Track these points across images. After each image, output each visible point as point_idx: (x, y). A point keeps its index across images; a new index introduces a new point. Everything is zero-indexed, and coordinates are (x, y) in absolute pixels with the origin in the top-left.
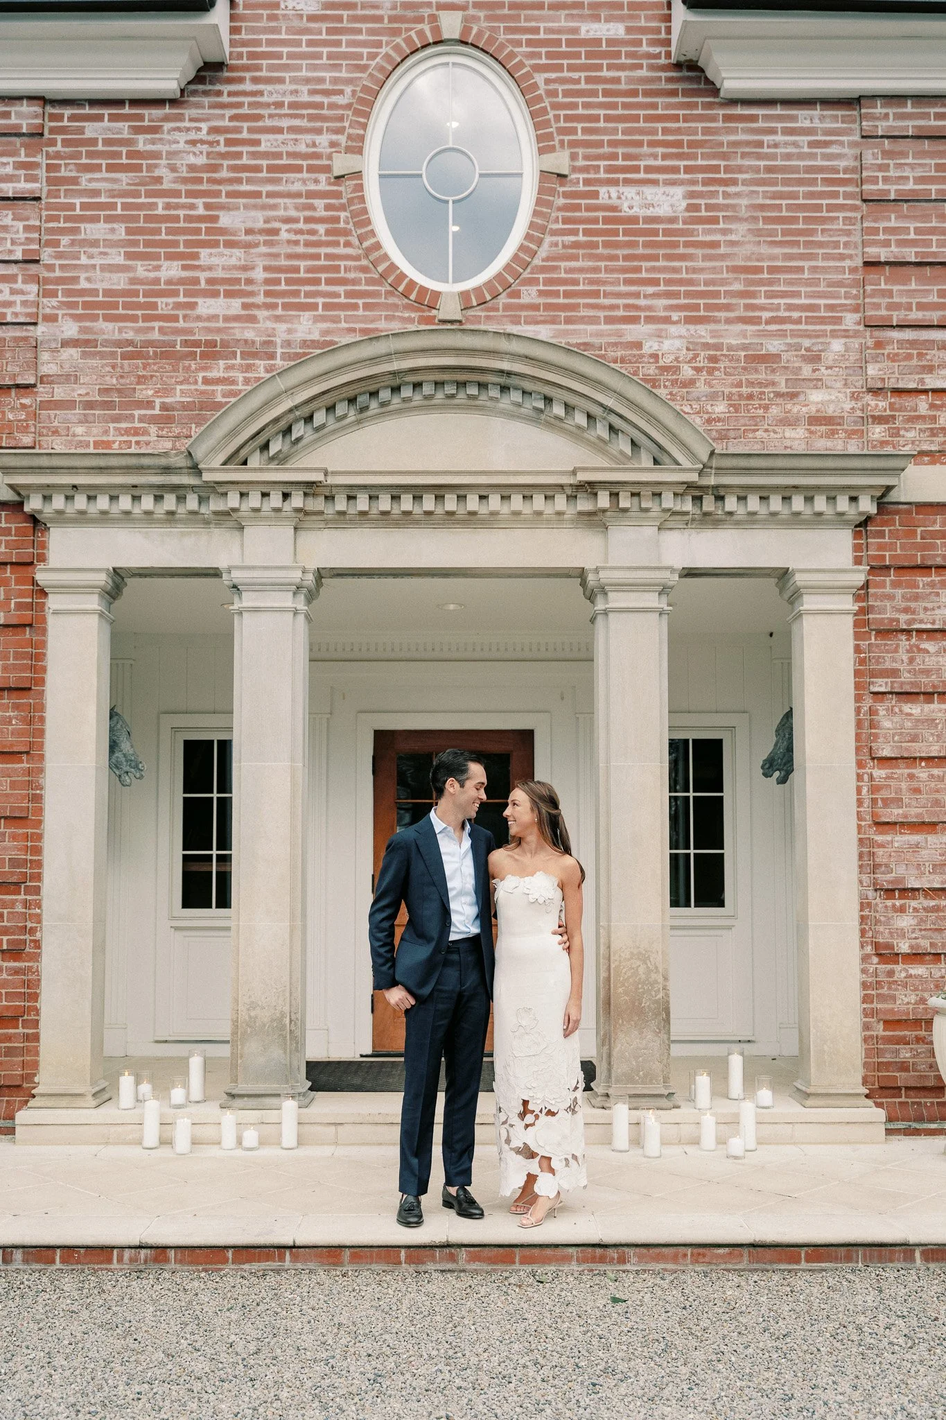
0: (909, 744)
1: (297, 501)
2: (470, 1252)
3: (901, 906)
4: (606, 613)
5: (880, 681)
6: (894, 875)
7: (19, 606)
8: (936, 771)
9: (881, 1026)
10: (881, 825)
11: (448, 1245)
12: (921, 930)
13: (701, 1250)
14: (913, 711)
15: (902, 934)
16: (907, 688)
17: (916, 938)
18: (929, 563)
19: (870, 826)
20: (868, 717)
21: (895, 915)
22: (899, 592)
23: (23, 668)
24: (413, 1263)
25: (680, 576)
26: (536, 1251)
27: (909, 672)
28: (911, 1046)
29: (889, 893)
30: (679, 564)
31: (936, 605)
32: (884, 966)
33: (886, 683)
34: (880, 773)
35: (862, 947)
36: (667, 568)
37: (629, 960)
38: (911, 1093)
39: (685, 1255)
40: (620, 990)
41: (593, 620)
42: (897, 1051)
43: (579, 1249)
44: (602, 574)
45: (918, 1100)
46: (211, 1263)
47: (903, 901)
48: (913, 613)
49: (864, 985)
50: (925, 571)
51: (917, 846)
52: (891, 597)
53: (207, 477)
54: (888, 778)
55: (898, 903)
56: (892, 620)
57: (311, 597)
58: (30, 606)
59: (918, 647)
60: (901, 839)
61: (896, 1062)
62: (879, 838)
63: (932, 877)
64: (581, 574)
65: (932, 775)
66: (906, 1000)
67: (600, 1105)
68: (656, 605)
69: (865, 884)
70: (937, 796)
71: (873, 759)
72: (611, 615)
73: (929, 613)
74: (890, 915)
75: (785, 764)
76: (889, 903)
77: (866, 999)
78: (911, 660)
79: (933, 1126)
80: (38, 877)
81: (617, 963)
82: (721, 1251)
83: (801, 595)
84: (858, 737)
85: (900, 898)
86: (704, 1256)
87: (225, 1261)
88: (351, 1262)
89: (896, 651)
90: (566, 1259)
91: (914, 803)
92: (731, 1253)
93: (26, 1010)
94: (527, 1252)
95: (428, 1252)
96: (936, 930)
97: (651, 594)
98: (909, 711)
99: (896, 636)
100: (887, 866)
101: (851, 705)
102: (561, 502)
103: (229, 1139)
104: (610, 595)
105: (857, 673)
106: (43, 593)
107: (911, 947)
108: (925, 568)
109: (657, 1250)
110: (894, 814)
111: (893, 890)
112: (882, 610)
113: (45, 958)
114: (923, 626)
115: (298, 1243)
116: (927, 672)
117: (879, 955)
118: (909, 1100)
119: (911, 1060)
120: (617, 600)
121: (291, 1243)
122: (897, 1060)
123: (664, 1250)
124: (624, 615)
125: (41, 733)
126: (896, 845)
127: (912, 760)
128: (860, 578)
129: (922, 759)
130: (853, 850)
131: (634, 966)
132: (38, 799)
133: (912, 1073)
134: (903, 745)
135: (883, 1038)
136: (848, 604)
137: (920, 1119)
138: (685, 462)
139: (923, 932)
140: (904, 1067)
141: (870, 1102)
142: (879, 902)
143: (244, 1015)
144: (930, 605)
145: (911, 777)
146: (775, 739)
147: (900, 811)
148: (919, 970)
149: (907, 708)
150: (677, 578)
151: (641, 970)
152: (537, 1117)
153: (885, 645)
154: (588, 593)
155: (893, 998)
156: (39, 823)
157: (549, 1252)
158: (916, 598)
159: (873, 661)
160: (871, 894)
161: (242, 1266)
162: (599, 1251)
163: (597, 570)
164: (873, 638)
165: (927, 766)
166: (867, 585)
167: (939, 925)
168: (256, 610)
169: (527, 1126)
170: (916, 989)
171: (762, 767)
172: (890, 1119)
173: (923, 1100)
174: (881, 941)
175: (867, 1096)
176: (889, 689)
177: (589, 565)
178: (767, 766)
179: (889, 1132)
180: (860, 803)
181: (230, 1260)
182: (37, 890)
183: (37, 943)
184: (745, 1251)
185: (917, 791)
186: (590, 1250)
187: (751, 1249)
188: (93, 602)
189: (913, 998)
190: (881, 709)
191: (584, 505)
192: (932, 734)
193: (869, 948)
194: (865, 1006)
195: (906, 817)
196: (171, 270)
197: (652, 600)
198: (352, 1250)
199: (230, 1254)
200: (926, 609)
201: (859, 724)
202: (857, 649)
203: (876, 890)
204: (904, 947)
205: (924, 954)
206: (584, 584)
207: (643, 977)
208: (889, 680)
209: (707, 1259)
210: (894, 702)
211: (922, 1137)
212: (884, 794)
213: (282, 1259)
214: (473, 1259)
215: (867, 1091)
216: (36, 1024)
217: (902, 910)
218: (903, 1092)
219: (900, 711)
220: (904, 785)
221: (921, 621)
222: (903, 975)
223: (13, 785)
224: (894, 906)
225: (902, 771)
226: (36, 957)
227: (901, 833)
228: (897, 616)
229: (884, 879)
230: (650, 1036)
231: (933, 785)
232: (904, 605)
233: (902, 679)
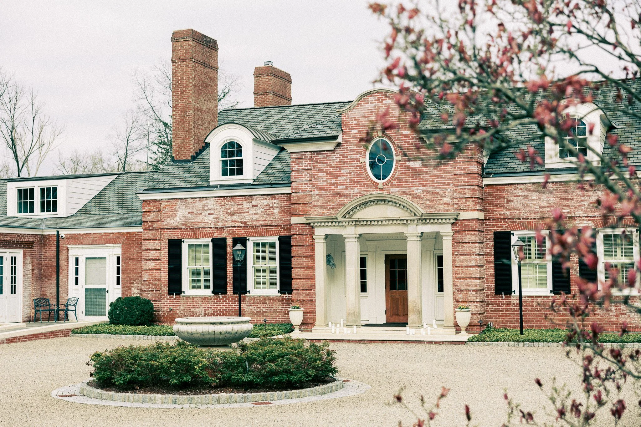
0: (462, 263)
1: (354, 223)
4: (408, 240)
5: (456, 252)
6: (459, 287)
7: (310, 242)
8: (466, 268)
10: (457, 278)
12: (464, 297)
15: (460, 298)
16: (461, 253)
19: (454, 278)
20: (455, 258)
22: (460, 235)
23: (311, 252)
29: (458, 290)
32: (457, 303)
33: (458, 252)
34: (456, 269)
40: (410, 308)
44: (407, 234)
48: (462, 239)
49: (454, 307)
51: (463, 282)
52: (458, 237)
53: (339, 220)
54: (458, 269)
57: (359, 238)
58: (312, 242)
59: (463, 245)
60: (460, 281)
62: (456, 281)
63: (466, 287)
64: (403, 234)
70: (467, 273)
71: (455, 266)
73: (465, 239)
74: (458, 294)
78: (462, 248)
80: (315, 288)
81: (410, 303)
83: (442, 237)
84: (453, 262)
85: (460, 291)
89: (459, 246)
91: (463, 274)
93: (313, 311)
99: (459, 244)
100: (458, 285)
101: (452, 256)
102: (398, 222)
103: (345, 332)
105: (453, 250)
106: (314, 239)
108: (465, 231)
110: (459, 276)
112: (457, 239)
113: (316, 302)
114: (464, 242)
116: (465, 250)
117: (456, 301)
120: (409, 238)
124: (411, 241)
125: (315, 263)
127: (462, 266)
128: (452, 234)
129: (464, 266)
130: (452, 283)
132: (314, 275)
134: (460, 264)
136: (451, 238)
138: (418, 215)
142: (457, 292)
143: (348, 312)
145: (462, 269)
149: (461, 257)
150: (420, 234)
153: (457, 245)
156: (315, 279)
158: (463, 237)
159: (455, 248)
160: (455, 291)
164: (455, 244)
166: (454, 234)
167: (467, 296)
168: (349, 242)
172: (456, 331)
177: (404, 232)
179: (456, 333)
180: (453, 274)
182: (315, 290)
183: (315, 300)
188: (322, 241)
190: (457, 257)
191: (402, 222)
192: (466, 261)
195: (461, 276)
196: (334, 181)
197: (415, 238)
201: (453, 260)
202: (453, 246)
204: (461, 300)
210: (459, 256)
212: (457, 273)
216: (315, 313)
217: (460, 293)
220: (461, 271)
223: (310, 273)
225: (460, 268)
226: (315, 302)
228: (459, 240)
229: (457, 288)
231: (466, 271)
233: (461, 251)
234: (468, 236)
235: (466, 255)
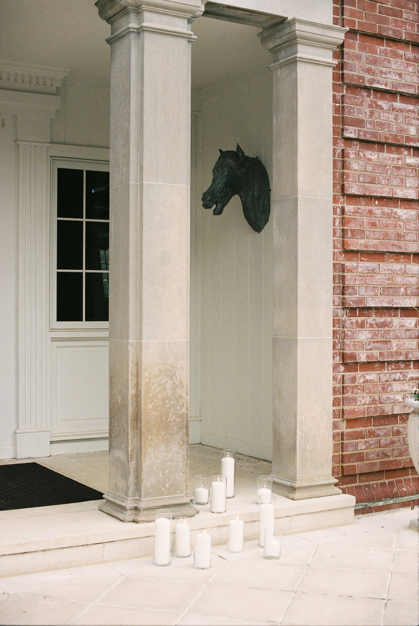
0: (370, 185)
3: (363, 322)
5: (351, 128)
6: (357, 296)
8: (386, 210)
9: (345, 424)
10: (349, 253)
12: (374, 342)
14: (373, 157)
15: (362, 346)
16: (369, 137)
17: (371, 349)
18: (384, 34)
19: (340, 253)
20: (341, 159)
21: (358, 330)
22: (364, 54)
27: (370, 123)
28: (366, 439)
29: (352, 311)
31: (388, 70)
32: (349, 374)
33: (355, 131)
34: (349, 208)
35: (334, 357)
37: (158, 376)
38: (363, 478)
40: (150, 406)
42: (357, 445)
45: (367, 483)
47: (363, 318)
48: (373, 74)
49: (335, 391)
50: (379, 40)
51: (373, 271)
52: (359, 58)
54: (356, 212)
55: (360, 319)
56: (360, 77)
59: (375, 103)
60: (364, 265)
61: (355, 454)
62: (348, 264)
63: (383, 297)
65: (384, 212)
66: (363, 401)
67: (131, 519)
68: (185, 31)
69: (336, 304)
70: (387, 230)
71: (343, 195)
72: (146, 35)
73: (383, 76)
74: (354, 330)
75: (222, 198)
76: (354, 319)
77: (336, 402)
78: (372, 113)
79: (381, 504)
81: (147, 380)
83: (296, 44)
84: (335, 176)
85: (359, 316)
89: (361, 104)
91: (372, 235)
96: (384, 342)
97: (181, 20)
98: (370, 157)
99: (360, 92)
100: (353, 288)
101: (331, 147)
104: (146, 15)
105: (336, 120)
107: (368, 357)
108: (379, 38)
110: (356, 244)
111: (355, 309)
112: (353, 68)
114: (380, 86)
116: (381, 125)
117: (344, 364)
118: (362, 484)
119: (365, 451)
122: (356, 452)
124: (158, 37)
126: (360, 270)
127: (369, 199)
128: (341, 37)
129: (376, 198)
130: (329, 273)
131: (162, 382)
133: (366, 462)
134: (366, 185)
135: (348, 434)
136: (328, 57)
137: (372, 500)
139: (376, 344)
140: (360, 457)
141: (337, 490)
144: (384, 70)
145: (371, 212)
147: (362, 241)
148: (372, 376)
149: (369, 154)
151: (168, 386)
153: (355, 98)
155: (355, 400)
158: (375, 62)
159: (346, 110)
160: (340, 312)
164: (345, 91)
165: (379, 205)
166: (341, 45)
167: (386, 338)
170: (370, 392)
171: (203, 199)
173: (371, 483)
174: (348, 352)
175: (336, 485)
176: (356, 137)
178: (209, 198)
179: (358, 511)
180: (334, 233)
185: (374, 225)
189: (368, 400)
190: (352, 152)
192: (384, 178)
193: (338, 358)
194: (335, 408)
195: (366, 247)
197: (182, 26)
200: (382, 72)
201: (334, 164)
202: (334, 99)
203: (343, 309)
204: (363, 357)
205: (375, 362)
207: (170, 392)
208: (357, 128)
210: (358, 148)
211: (374, 513)
212: (353, 226)
215: (337, 481)
217: (362, 325)
218: (357, 478)
219: (364, 156)
220: (366, 220)
221: (378, 82)
222: (362, 380)
224: (357, 322)
225: (364, 207)
227: (361, 260)
228: (363, 75)
229: (351, 299)
230: (175, 448)
231: (384, 220)
232: (368, 66)
233: (365, 129)
234: (396, 64)
235: (381, 145)
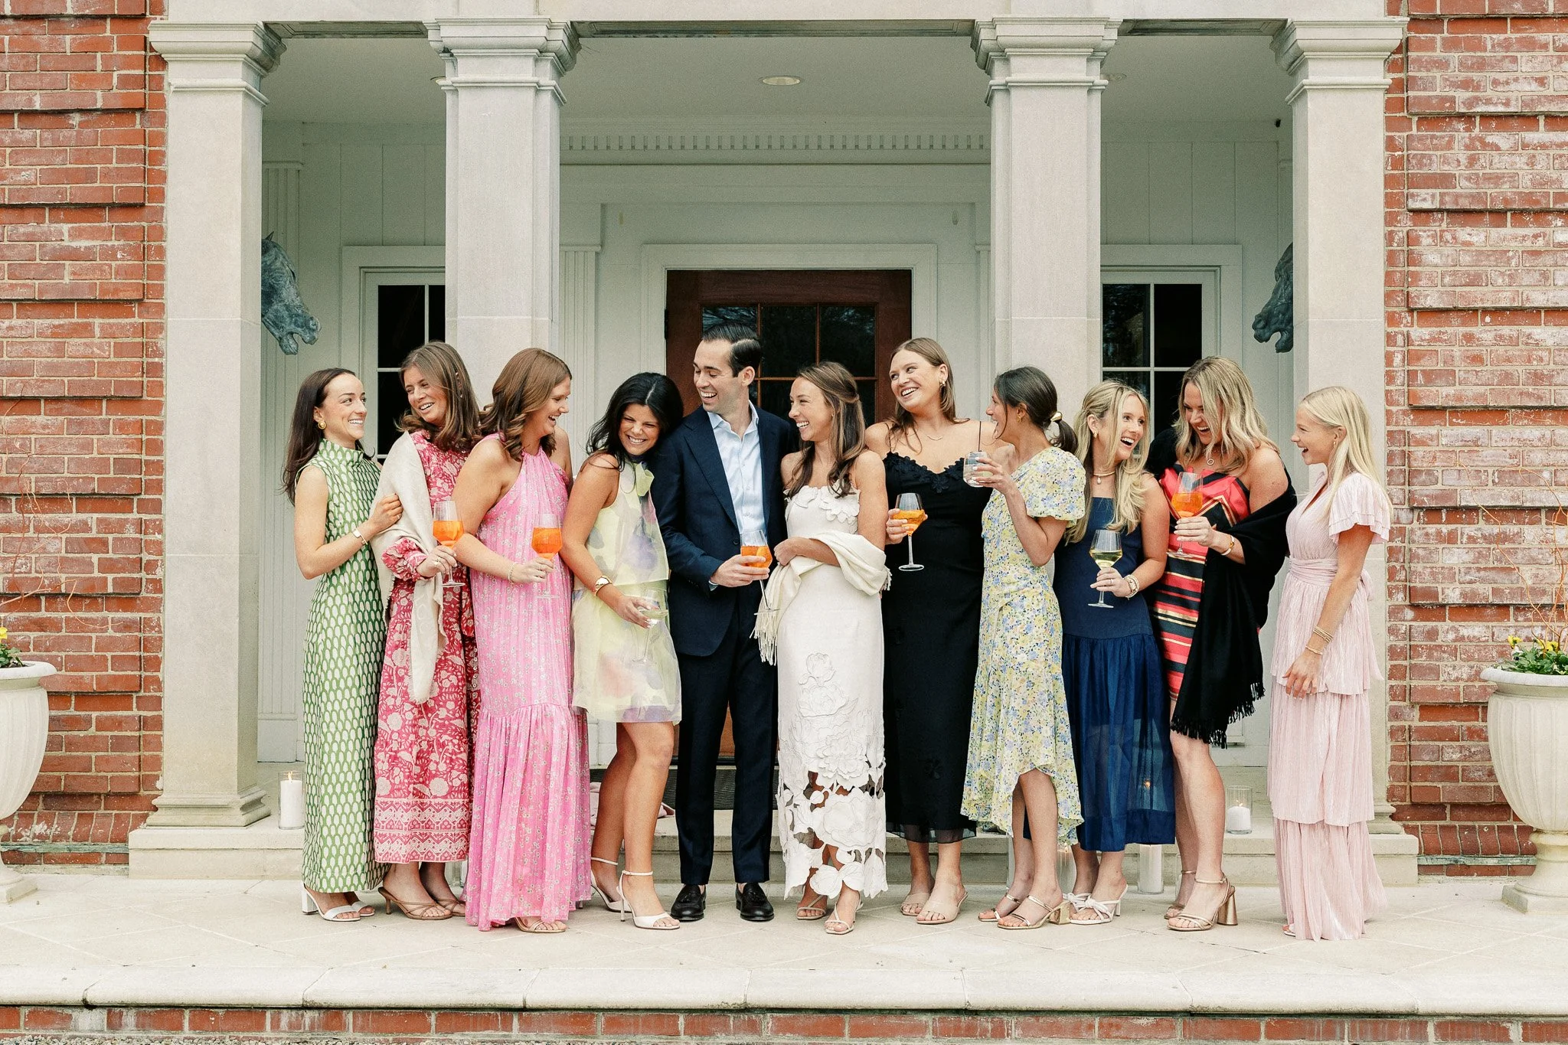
0: (1468, 289)
2: (779, 1019)
3: (1450, 533)
4: (1007, 88)
5: (1423, 192)
6: (1439, 486)
7: (125, 81)
8: (1506, 330)
9: (1416, 713)
10: (1423, 412)
11: (746, 1009)
12: (1479, 570)
13: (1114, 1020)
14: (1474, 239)
15: (1451, 575)
16: (1465, 204)
17: (1471, 582)
18: (1503, 12)
19: (1404, 413)
20: (1405, 248)
21: (1441, 546)
22: (1455, 57)
23: (131, 175)
24: (696, 1034)
25: (1121, 33)
26: (874, 1019)
27: (1469, 179)
28: (1461, 743)
29: (1434, 513)
30: (1118, 15)
31: (1512, 76)
32: (1422, 624)
33: (1433, 196)
34: (1420, 332)
35: (1390, 595)
36: (1098, 21)
38: (1461, 813)
39: (1091, 1027)
41: (989, 101)
42: (1441, 750)
43: (937, 1017)
44: (1000, 30)
45: (1470, 823)
46: (406, 1032)
47: (1453, 526)
48: (1477, 88)
49: (1393, 652)
50: (1495, 24)
51: (1476, 443)
52: (1442, 65)
54: (1433, 340)
55: (1445, 529)
56: (1444, 99)
57: (562, 65)
58: (142, 82)
59: (1482, 140)
60: (1451, 433)
61: (1437, 767)
62: (1418, 431)
63: (1498, 489)
64: (970, 29)
65: (1501, 336)
66: (1455, 674)
68: (1082, 77)
69: (1395, 501)
70: (1508, 368)
71: (1411, 311)
72: (1013, 92)
73: (1500, 88)
74: (1432, 547)
75: (1288, 323)
76: (1432, 529)
77: (1394, 673)
78: (1472, 161)
79: (1491, 862)
80: (158, 487)
82: (1143, 1021)
83: (1304, 62)
84: (1389, 278)
85: (1448, 522)
86: (1118, 1027)
87: (426, 1029)
88: (605, 1032)
89: (1449, 146)
90: (919, 1031)
91: (1473, 379)
92: (1157, 1024)
93: (140, 684)
94: (861, 1020)
95: (718, 1019)
96: (1503, 569)
97: (1076, 60)
98: (1468, 238)
99: (1450, 124)
100: (1429, 473)
101: (1380, 229)
104: (1013, 60)
105: (1389, 181)
106: (161, 62)
107: (1464, 595)
108: (1496, 20)
109: (1050, 1019)
110: (1440, 394)
111: (1438, 510)
112: (1429, 85)
113: (169, 606)
114: (1491, 109)
115: (529, 1004)
116: (1496, 179)
117: (1414, 607)
118: (1457, 824)
119: (1460, 764)
120: (1022, 69)
121: (520, 1004)
122: (1440, 763)
123: (1061, 1019)
124: (1034, 93)
125: (160, 271)
126: (1444, 441)
127: (1471, 313)
128: (1394, 34)
129: (1486, 311)
132: (156, 370)
133: (1461, 783)
134: (1458, 289)
135: (1419, 730)
136: (1379, 75)
137: (1472, 851)
139: (1482, 573)
140: (1449, 774)
141: (1397, 826)
142: (1419, 528)
144: (1502, 77)
145: (1469, 338)
146: (1273, 284)
147: (1451, 390)
148: (1474, 629)
149: (1464, 233)
150: (1113, 34)
152: (826, 795)
153: (1433, 137)
154: (981, 57)
155: (1435, 672)
156: (157, 407)
157: (892, 1020)
158: (1481, 65)
159: (1414, 162)
160: (1405, 516)
161: (450, 1036)
162: (965, 1019)
163: (993, 24)
164: (1414, 127)
165: (1493, 323)
166: (1404, 47)
167: (1507, 562)
169: (813, 807)
170: (1470, 658)
171: (1256, 326)
172: (1426, 850)
173: (1477, 824)
174: (1419, 585)
175: (1393, 817)
176: (1436, 205)
177: (981, 17)
178: (1262, 324)
179: (1424, 870)
180: (1390, 378)
181: (433, 1028)
182: (157, 507)
183: (158, 586)
184: (1179, 1023)
185: (1477, 359)
186: (952, 1018)
187: (1188, 1019)
188: (236, 76)
189: (1465, 672)
190: (1425, 234)
192: (1502, 274)
193: (1401, 595)
194: (1393, 682)
195: (1459, 398)
197: (1078, 70)
198: (609, 1014)
199: (433, 1019)
200: (1496, 82)
201: (1391, 259)
202: (1390, 144)
203: (1412, 509)
204: (1453, 596)
205: (1484, 606)
206: (975, 44)
208: (1437, 191)
209: (1122, 1033)
210: (1444, 225)
211: (1475, 877)
212: (1427, 364)
213: (507, 1026)
214: (782, 1029)
215: (1394, 810)
216: (157, 703)
217: (1451, 539)
218: (1448, 811)
219: (1454, 238)
220: (1457, 351)
221: (1488, 102)
222: (1451, 636)
223: (120, 349)
224: (1439, 533)
225: (1455, 329)
226: (156, 605)
227: (1452, 424)
228: (1451, 93)
229: (1425, 493)
231: (1501, 350)
232: (1463, 76)
233: (1458, 190)
234: (1528, 64)
235: (1498, 215)
